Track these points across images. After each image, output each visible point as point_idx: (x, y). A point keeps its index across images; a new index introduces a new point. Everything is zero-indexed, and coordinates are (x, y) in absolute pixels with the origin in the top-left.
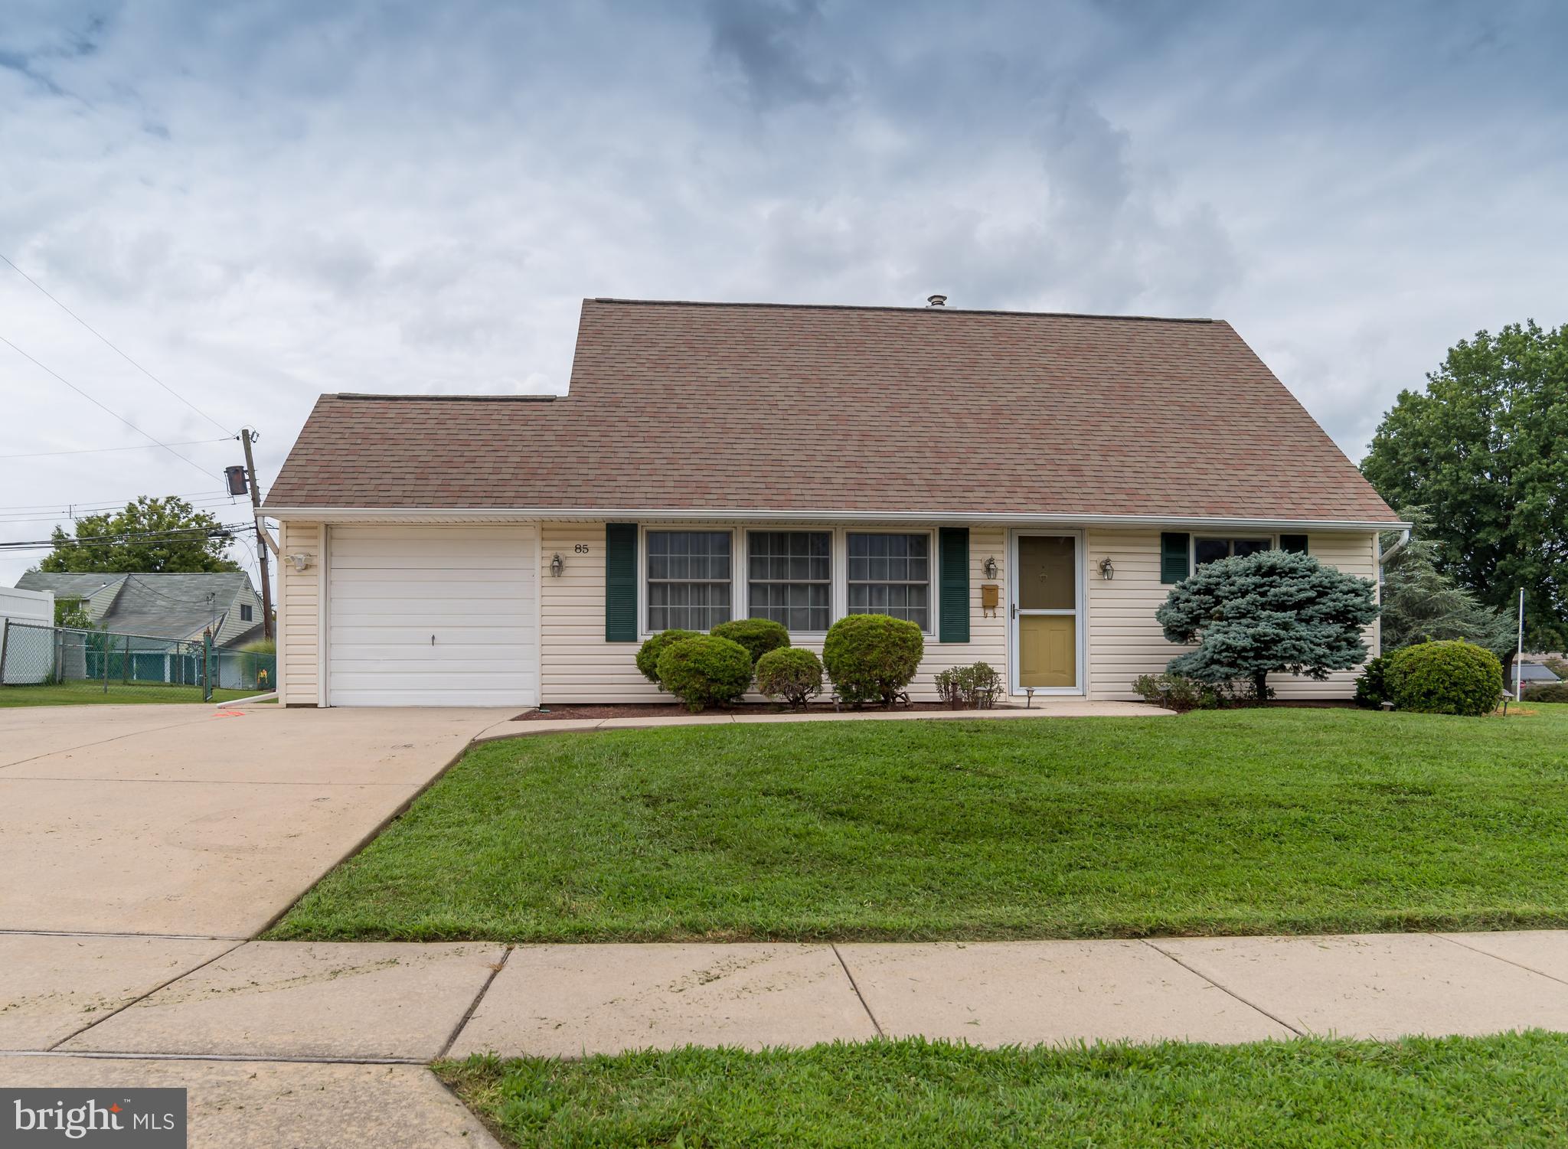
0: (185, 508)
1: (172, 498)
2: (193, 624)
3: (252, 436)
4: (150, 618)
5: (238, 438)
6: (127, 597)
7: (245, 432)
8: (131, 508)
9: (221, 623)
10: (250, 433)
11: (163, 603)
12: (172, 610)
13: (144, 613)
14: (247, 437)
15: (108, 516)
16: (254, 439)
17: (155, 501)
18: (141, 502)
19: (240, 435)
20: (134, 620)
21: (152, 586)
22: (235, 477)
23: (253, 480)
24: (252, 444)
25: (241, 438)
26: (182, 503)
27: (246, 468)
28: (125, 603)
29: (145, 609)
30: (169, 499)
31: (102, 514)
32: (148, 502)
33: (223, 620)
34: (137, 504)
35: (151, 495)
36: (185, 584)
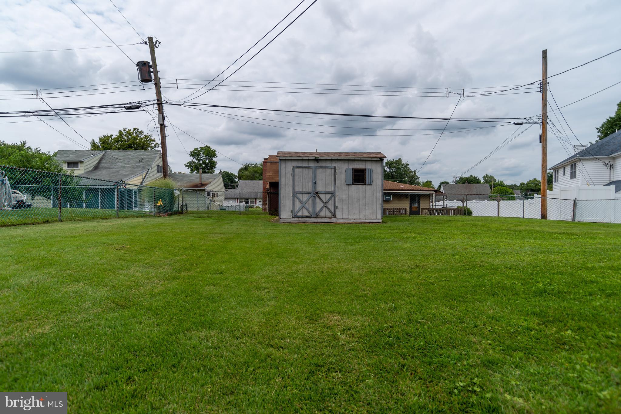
0: (141, 133)
1: (136, 129)
2: (133, 174)
3: (156, 44)
4: (112, 171)
5: (146, 43)
6: (104, 161)
7: (151, 39)
8: (120, 132)
9: (147, 173)
10: (154, 41)
11: (121, 164)
12: (124, 167)
13: (111, 169)
14: (152, 44)
15: (112, 135)
16: (157, 45)
17: (130, 130)
18: (124, 130)
19: (147, 40)
20: (105, 172)
21: (116, 156)
22: (144, 68)
23: (156, 72)
24: (155, 49)
25: (148, 43)
26: (140, 130)
27: (151, 64)
28: (103, 164)
29: (112, 167)
30: (135, 129)
31: (109, 135)
32: (127, 130)
33: (148, 172)
34: (123, 131)
35: (128, 128)
36: (131, 155)
